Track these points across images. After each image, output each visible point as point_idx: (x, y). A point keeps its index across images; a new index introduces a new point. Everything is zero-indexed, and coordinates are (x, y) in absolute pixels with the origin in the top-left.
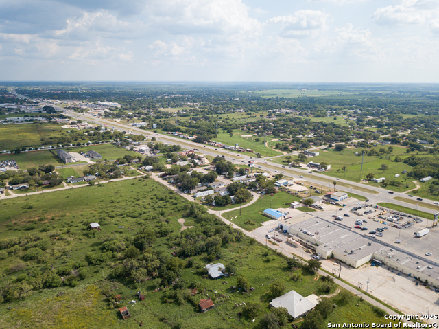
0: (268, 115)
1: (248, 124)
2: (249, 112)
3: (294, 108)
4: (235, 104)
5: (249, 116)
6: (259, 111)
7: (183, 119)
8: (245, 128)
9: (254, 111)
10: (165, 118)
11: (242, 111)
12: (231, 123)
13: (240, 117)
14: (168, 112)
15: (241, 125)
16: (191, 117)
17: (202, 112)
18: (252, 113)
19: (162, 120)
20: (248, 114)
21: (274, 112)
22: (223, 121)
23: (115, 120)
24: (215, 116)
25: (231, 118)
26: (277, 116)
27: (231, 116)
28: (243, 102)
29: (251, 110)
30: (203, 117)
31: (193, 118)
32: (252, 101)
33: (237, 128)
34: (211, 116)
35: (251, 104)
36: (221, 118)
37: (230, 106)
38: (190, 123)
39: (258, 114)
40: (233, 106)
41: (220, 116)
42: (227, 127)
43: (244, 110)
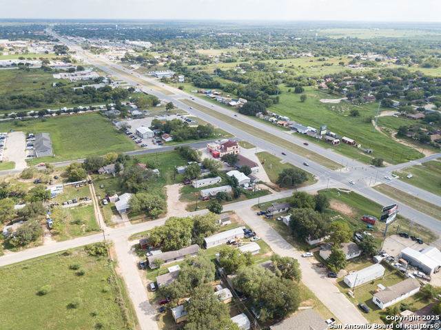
0: (351, 63)
1: (326, 77)
2: (321, 57)
3: (384, 53)
4: (298, 46)
5: (323, 63)
6: (334, 55)
7: (225, 67)
8: (323, 84)
9: (327, 56)
10: (203, 64)
11: (309, 54)
12: (298, 74)
13: (310, 64)
14: (207, 56)
15: (315, 78)
16: (239, 63)
17: (253, 55)
18: (326, 58)
19: (196, 67)
20: (320, 60)
21: (358, 58)
22: (286, 72)
23: (132, 66)
24: (272, 61)
25: (296, 66)
26: (365, 64)
27: (296, 63)
28: (308, 43)
29: (323, 55)
30: (256, 64)
31: (241, 66)
32: (320, 42)
33: (310, 85)
34: (266, 62)
35: (319, 45)
36: (281, 66)
37: (291, 47)
38: (236, 73)
39: (335, 61)
40: (296, 48)
41: (280, 62)
42: (294, 82)
43: (313, 54)
